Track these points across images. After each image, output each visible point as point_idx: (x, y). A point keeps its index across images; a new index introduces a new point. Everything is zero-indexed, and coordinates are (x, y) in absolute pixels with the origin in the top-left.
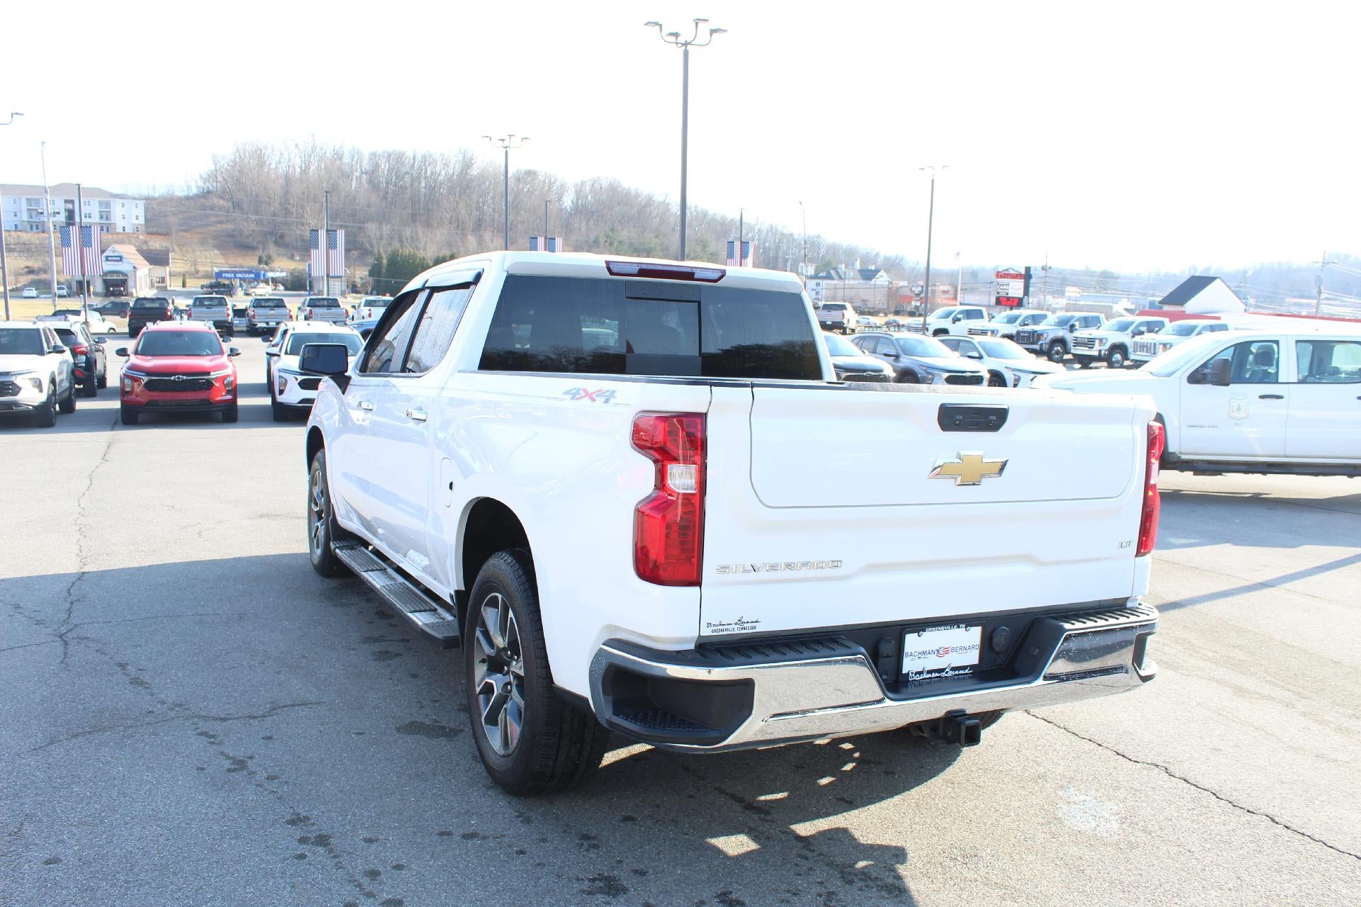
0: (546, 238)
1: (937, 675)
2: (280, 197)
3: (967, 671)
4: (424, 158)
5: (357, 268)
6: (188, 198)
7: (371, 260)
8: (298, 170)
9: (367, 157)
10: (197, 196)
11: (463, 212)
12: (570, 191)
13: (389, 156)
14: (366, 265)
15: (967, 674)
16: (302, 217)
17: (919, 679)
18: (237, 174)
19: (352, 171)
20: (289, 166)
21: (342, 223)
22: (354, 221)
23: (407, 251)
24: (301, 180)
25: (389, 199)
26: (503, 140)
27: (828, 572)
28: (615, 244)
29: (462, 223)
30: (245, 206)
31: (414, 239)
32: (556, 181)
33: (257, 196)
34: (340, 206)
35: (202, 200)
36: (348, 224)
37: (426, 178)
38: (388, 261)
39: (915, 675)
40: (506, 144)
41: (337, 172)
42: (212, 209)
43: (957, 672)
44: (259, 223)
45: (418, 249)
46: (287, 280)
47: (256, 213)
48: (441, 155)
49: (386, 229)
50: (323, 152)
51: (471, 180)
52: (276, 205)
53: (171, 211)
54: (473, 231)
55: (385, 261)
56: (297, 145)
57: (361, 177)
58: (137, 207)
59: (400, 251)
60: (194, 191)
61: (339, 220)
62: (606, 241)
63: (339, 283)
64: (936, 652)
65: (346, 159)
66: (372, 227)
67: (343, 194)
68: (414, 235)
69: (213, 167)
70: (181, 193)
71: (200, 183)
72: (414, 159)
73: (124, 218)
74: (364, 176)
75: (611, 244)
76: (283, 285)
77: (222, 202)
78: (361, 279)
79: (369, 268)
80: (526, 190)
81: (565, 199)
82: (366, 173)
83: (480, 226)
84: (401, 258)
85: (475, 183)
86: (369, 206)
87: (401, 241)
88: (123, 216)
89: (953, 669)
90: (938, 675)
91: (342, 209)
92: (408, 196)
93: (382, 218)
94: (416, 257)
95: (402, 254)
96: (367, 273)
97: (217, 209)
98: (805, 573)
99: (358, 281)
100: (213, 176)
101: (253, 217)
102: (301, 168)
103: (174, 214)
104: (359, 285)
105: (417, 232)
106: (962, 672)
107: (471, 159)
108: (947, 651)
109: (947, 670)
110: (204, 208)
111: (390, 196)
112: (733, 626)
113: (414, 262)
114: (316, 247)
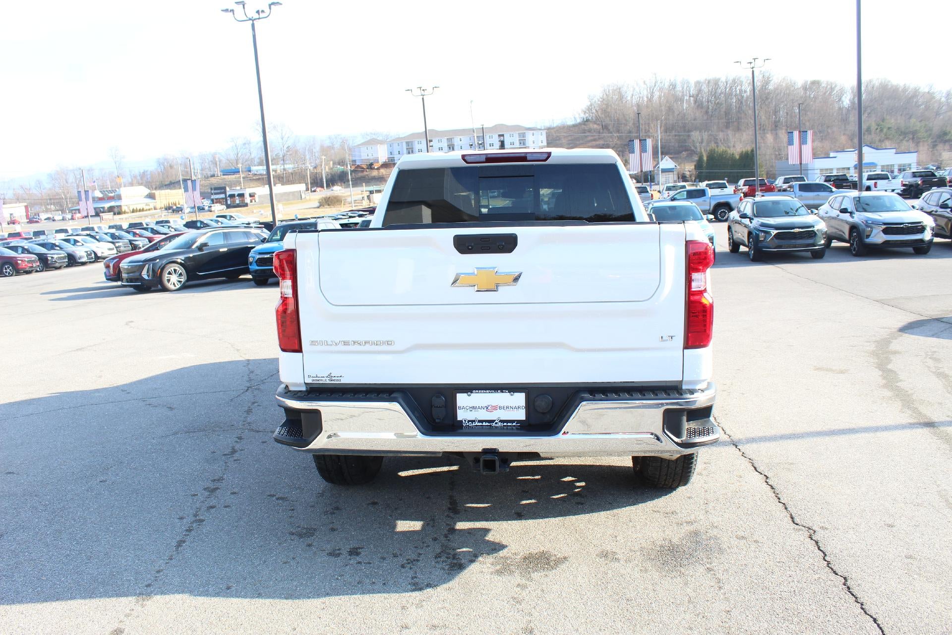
0: (800, 132)
1: (487, 424)
2: (634, 120)
3: (514, 424)
4: (734, 81)
5: (686, 164)
6: (574, 126)
7: (696, 158)
8: (645, 99)
9: (693, 85)
10: (580, 124)
11: (763, 117)
12: (848, 93)
13: (709, 82)
14: (692, 162)
15: (514, 426)
16: (649, 131)
17: (471, 425)
18: (604, 106)
19: (683, 96)
20: (640, 97)
21: (676, 134)
22: (685, 131)
23: (722, 148)
24: (647, 107)
25: (710, 113)
26: (751, 63)
27: (385, 348)
28: (885, 130)
29: (763, 126)
30: (610, 127)
31: (726, 140)
32: (836, 86)
33: (618, 120)
34: (675, 122)
35: (583, 126)
36: (680, 134)
37: (736, 95)
38: (707, 157)
39: (468, 422)
40: (752, 65)
41: (672, 98)
42: (590, 131)
43: (505, 424)
44: (619, 138)
45: (729, 147)
46: (638, 176)
47: (618, 131)
48: (746, 77)
49: (705, 135)
50: (663, 84)
51: (769, 93)
52: (631, 124)
53: (563, 135)
54: (771, 130)
55: (705, 158)
56: (644, 82)
57: (690, 99)
58: (542, 135)
59: (716, 149)
60: (579, 121)
61: (674, 132)
62: (877, 129)
63: (672, 176)
64: (485, 408)
65: (679, 88)
66: (696, 135)
67: (676, 113)
68: (726, 137)
69: (589, 104)
70: (570, 122)
71: (582, 115)
72: (727, 82)
73: (534, 143)
74: (692, 99)
75: (881, 130)
76: (635, 179)
77: (595, 126)
78: (689, 171)
79: (695, 163)
80: (812, 96)
81: (843, 98)
82: (693, 96)
83: (776, 126)
84: (717, 155)
85: (772, 95)
86: (695, 119)
87: (716, 143)
88: (533, 141)
89: (502, 421)
90: (489, 424)
91: (676, 123)
92: (723, 110)
93: (705, 127)
94: (727, 154)
95: (718, 152)
96: (693, 167)
97: (592, 131)
98: (367, 347)
99: (687, 174)
100: (589, 109)
101: (615, 135)
102: (647, 97)
103: (565, 137)
104: (688, 176)
105: (728, 135)
106: (509, 424)
107: (768, 78)
108: (495, 408)
109: (496, 422)
110: (584, 131)
111: (710, 110)
112: (325, 378)
113: (726, 156)
114: (633, 152)
